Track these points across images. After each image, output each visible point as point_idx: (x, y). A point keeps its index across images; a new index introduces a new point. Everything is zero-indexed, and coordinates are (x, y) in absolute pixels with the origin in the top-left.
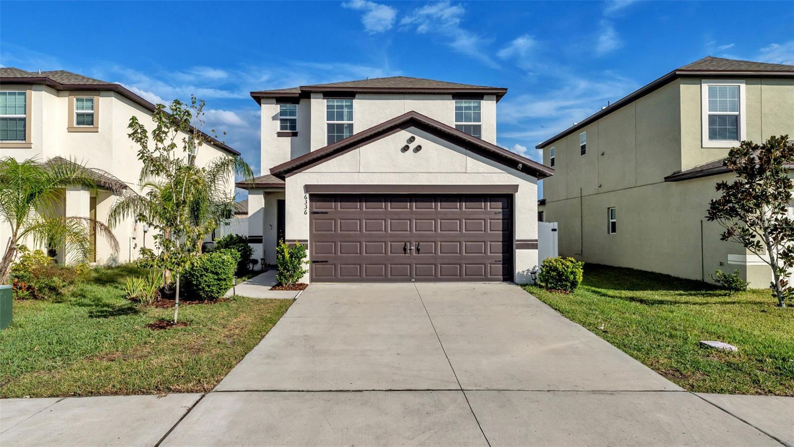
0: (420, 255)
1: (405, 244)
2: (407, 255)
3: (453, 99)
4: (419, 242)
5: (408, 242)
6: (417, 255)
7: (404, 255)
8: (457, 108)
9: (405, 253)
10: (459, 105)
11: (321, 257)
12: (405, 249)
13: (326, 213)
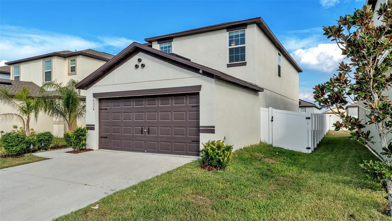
0: (150, 135)
1: (142, 128)
2: (143, 135)
3: (227, 31)
4: (149, 127)
5: (144, 126)
6: (148, 135)
7: (141, 135)
8: (230, 37)
9: (142, 134)
10: (231, 35)
11: (104, 134)
12: (142, 132)
13: (106, 109)
